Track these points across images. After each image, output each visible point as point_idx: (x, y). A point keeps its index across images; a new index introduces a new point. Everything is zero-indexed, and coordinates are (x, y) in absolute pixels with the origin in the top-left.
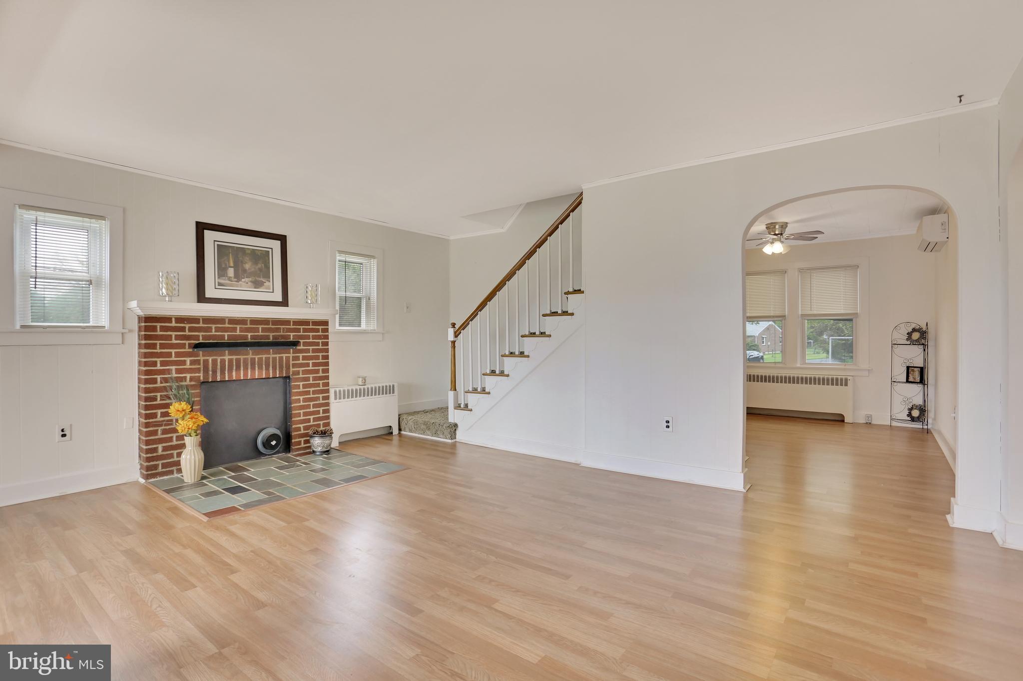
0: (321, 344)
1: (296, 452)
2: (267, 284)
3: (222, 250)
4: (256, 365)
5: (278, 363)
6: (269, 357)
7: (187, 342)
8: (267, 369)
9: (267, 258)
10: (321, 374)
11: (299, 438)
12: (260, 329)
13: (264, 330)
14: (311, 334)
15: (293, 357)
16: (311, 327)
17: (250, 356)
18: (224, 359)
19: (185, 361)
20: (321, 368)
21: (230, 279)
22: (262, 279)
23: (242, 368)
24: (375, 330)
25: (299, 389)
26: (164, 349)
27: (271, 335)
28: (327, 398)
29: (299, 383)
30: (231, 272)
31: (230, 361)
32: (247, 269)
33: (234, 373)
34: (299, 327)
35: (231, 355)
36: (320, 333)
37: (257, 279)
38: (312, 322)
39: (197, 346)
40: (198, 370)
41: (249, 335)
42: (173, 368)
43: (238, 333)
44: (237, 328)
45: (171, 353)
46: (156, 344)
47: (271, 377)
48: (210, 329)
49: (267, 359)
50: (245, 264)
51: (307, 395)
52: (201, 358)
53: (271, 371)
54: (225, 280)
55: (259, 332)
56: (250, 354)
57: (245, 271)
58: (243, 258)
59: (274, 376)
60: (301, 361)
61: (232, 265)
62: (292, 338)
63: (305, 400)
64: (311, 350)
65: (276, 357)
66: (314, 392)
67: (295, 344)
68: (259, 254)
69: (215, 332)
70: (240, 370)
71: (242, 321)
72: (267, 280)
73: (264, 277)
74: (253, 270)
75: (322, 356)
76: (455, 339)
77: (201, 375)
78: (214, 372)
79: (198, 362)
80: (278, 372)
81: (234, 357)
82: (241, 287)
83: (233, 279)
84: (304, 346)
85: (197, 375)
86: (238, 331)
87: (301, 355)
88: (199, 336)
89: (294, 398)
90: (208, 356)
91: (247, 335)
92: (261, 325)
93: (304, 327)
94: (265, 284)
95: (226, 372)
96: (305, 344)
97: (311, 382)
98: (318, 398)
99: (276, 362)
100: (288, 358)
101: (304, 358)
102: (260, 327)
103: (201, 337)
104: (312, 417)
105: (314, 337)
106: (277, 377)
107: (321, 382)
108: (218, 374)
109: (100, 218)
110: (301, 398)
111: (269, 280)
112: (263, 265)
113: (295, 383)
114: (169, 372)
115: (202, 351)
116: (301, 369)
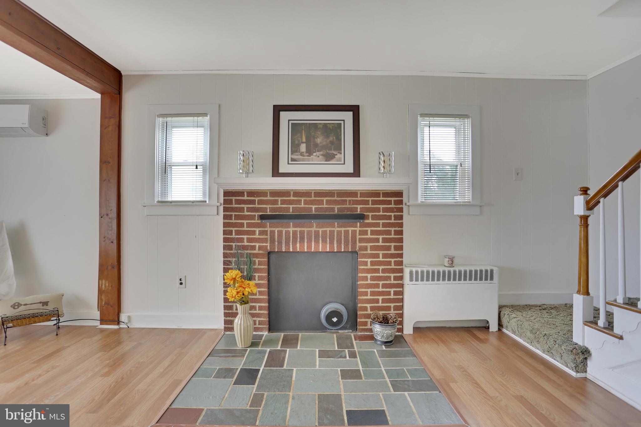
0: (393, 218)
1: (361, 332)
2: (338, 156)
3: (295, 127)
4: (320, 238)
5: (343, 237)
6: (334, 231)
7: (257, 214)
8: (332, 243)
9: (339, 131)
10: (393, 251)
11: (364, 318)
12: (325, 201)
13: (328, 202)
14: (381, 206)
15: (360, 231)
16: (381, 198)
17: (314, 229)
18: (289, 231)
19: (255, 231)
20: (393, 244)
21: (302, 154)
22: (333, 152)
23: (306, 241)
24: (470, 202)
25: (367, 265)
26: (238, 220)
27: (336, 207)
28: (401, 278)
29: (366, 260)
30: (303, 147)
31: (295, 233)
32: (319, 143)
33: (298, 245)
34: (368, 199)
35: (295, 227)
36: (393, 206)
37: (328, 151)
38: (383, 193)
39: (262, 217)
40: (265, 240)
41: (314, 207)
42: (245, 237)
43: (302, 205)
44: (301, 200)
45: (244, 223)
46: (232, 215)
47: (335, 251)
48: (275, 202)
49: (332, 232)
50: (317, 138)
51: (375, 273)
52: (269, 229)
53: (335, 245)
54: (297, 155)
55: (323, 205)
56: (314, 227)
57: (316, 145)
58: (315, 133)
59: (338, 251)
60: (369, 236)
61: (304, 140)
62: (359, 210)
63: (373, 278)
64: (381, 224)
65: (341, 231)
66: (384, 271)
67: (361, 217)
68: (331, 127)
69: (281, 204)
70: (304, 242)
71: (306, 194)
72: (339, 153)
73: (335, 150)
74: (324, 143)
75: (395, 231)
76: (588, 213)
77: (268, 244)
78: (280, 243)
79: (265, 233)
80: (343, 247)
81: (299, 229)
82: (312, 161)
83: (305, 154)
84: (372, 219)
85: (265, 244)
86: (302, 203)
87: (369, 229)
88: (266, 208)
89: (360, 275)
90: (275, 228)
91: (312, 208)
92: (326, 197)
93: (373, 199)
94: (336, 156)
95: (291, 244)
96: (374, 217)
97: (381, 259)
98: (389, 278)
99: (341, 236)
100: (354, 232)
101: (373, 233)
102: (325, 199)
103: (268, 209)
104: (381, 298)
105: (385, 210)
106: (343, 252)
107: (393, 260)
108: (284, 245)
109: (205, 115)
110: (369, 276)
111: (340, 151)
112: (335, 137)
113: (363, 260)
114: (242, 240)
115: (268, 222)
116: (369, 245)
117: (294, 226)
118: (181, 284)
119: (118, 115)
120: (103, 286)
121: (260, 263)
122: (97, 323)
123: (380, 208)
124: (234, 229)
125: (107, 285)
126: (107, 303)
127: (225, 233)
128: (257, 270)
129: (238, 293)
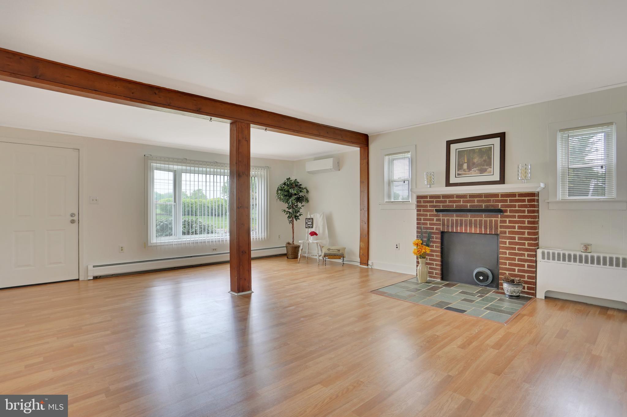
0: (527, 212)
1: (501, 290)
2: (489, 169)
3: (460, 153)
4: (473, 225)
6: (482, 220)
7: (435, 209)
8: (481, 227)
9: (490, 152)
10: (526, 236)
12: (476, 200)
13: (478, 201)
14: (517, 204)
15: (500, 220)
16: (517, 198)
17: (469, 218)
18: (453, 219)
19: (434, 219)
20: (526, 231)
21: (464, 170)
22: (486, 167)
23: (464, 226)
24: (614, 199)
26: (424, 212)
27: (484, 205)
28: (535, 256)
29: (505, 240)
30: (465, 166)
31: (457, 220)
32: (476, 162)
33: (459, 228)
34: (507, 198)
36: (526, 203)
37: (482, 167)
38: (518, 194)
39: (437, 211)
40: (439, 225)
41: (469, 204)
42: (428, 222)
43: (462, 204)
44: (461, 200)
45: (427, 214)
46: (421, 209)
47: (483, 233)
48: (445, 202)
50: (474, 159)
51: (512, 250)
52: (442, 218)
53: (483, 229)
54: (461, 171)
55: (475, 203)
56: (469, 217)
57: (474, 164)
58: (473, 155)
59: (485, 233)
60: (508, 224)
61: (466, 161)
62: (500, 206)
63: (510, 254)
64: (517, 216)
65: (487, 221)
66: (519, 249)
67: (500, 211)
68: (484, 150)
70: (462, 226)
71: (464, 196)
72: (490, 167)
73: (487, 165)
74: (479, 162)
75: (528, 221)
77: (441, 227)
78: (448, 226)
79: (439, 220)
80: (488, 231)
81: (459, 218)
82: (471, 174)
83: (466, 170)
84: (510, 212)
85: (439, 227)
86: (462, 202)
87: (508, 220)
88: (440, 205)
89: (501, 250)
90: (445, 217)
91: (467, 205)
93: (510, 198)
94: (487, 170)
95: (454, 227)
97: (517, 241)
98: (524, 255)
99: (487, 223)
100: (496, 222)
101: (510, 222)
102: (476, 199)
103: (441, 206)
104: (517, 268)
105: (520, 206)
106: (488, 234)
107: (527, 242)
108: (450, 228)
109: (409, 152)
110: (508, 252)
111: (490, 166)
112: (487, 157)
113: (503, 240)
114: (426, 224)
115: (441, 214)
116: (507, 230)
117: (457, 216)
118: (397, 247)
119: (367, 158)
120: (362, 245)
121: (437, 238)
122: (359, 264)
123: (516, 205)
124: (422, 218)
125: (363, 245)
126: (363, 255)
127: (418, 219)
128: (434, 242)
129: (418, 251)
